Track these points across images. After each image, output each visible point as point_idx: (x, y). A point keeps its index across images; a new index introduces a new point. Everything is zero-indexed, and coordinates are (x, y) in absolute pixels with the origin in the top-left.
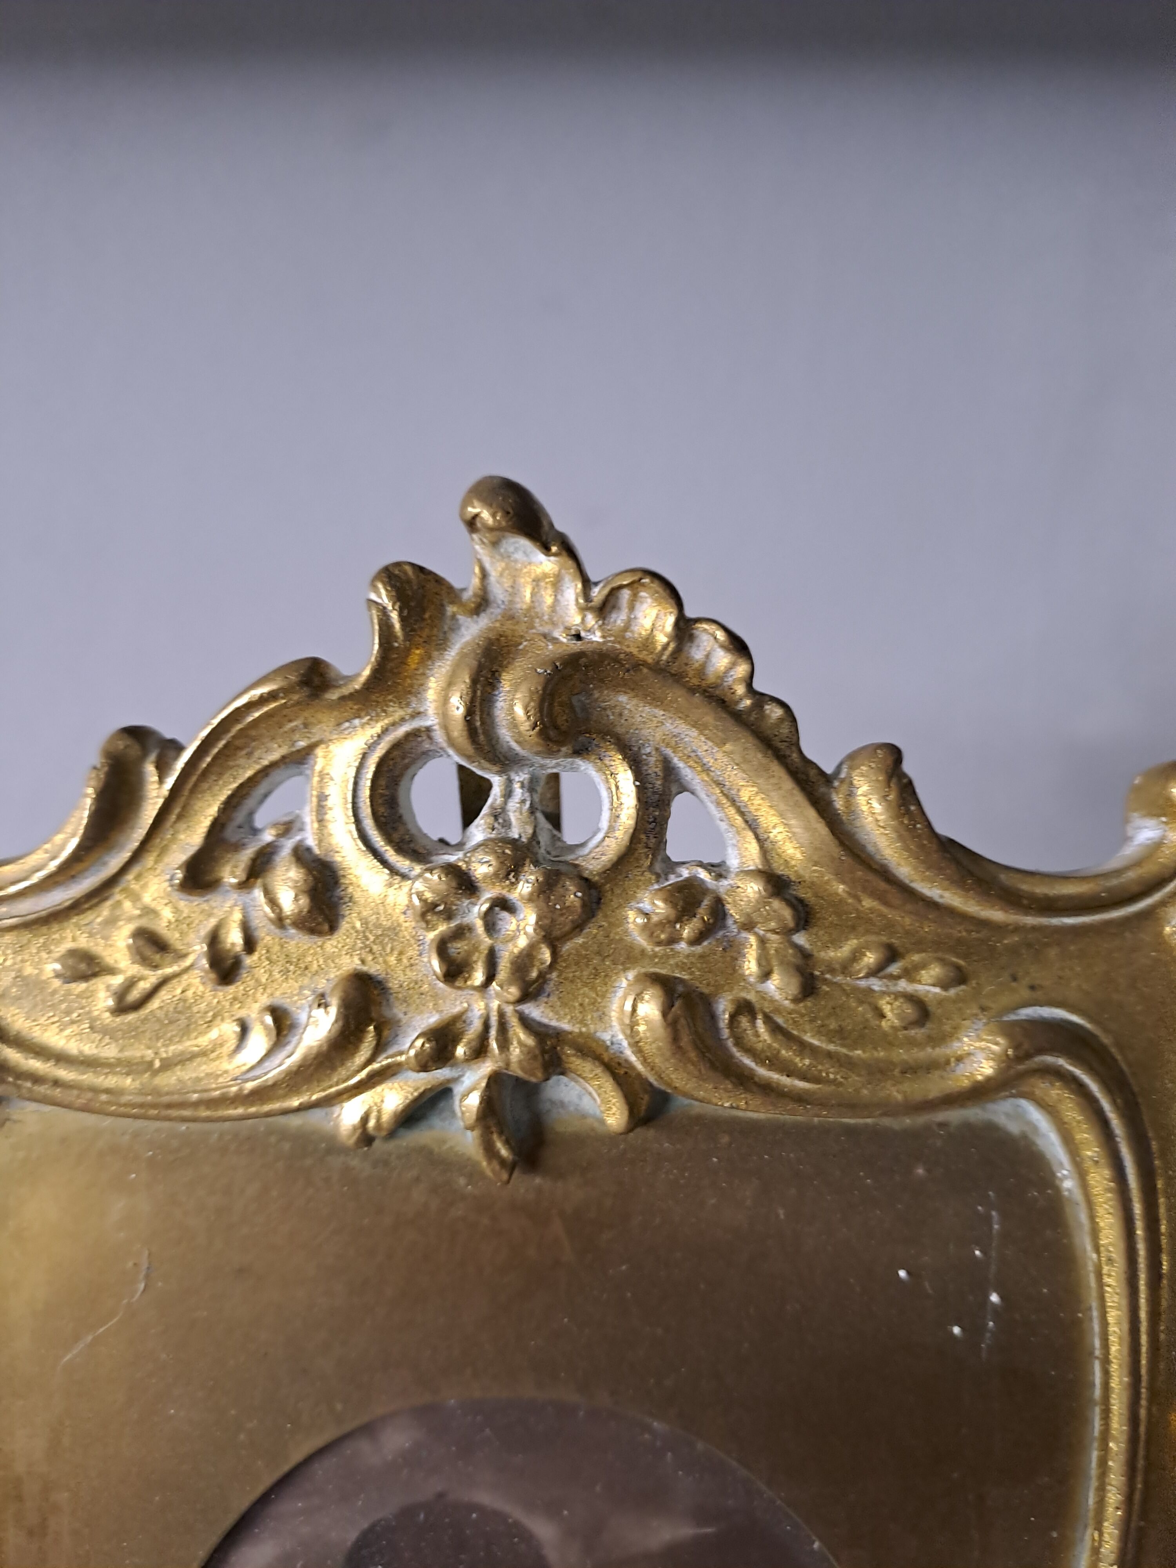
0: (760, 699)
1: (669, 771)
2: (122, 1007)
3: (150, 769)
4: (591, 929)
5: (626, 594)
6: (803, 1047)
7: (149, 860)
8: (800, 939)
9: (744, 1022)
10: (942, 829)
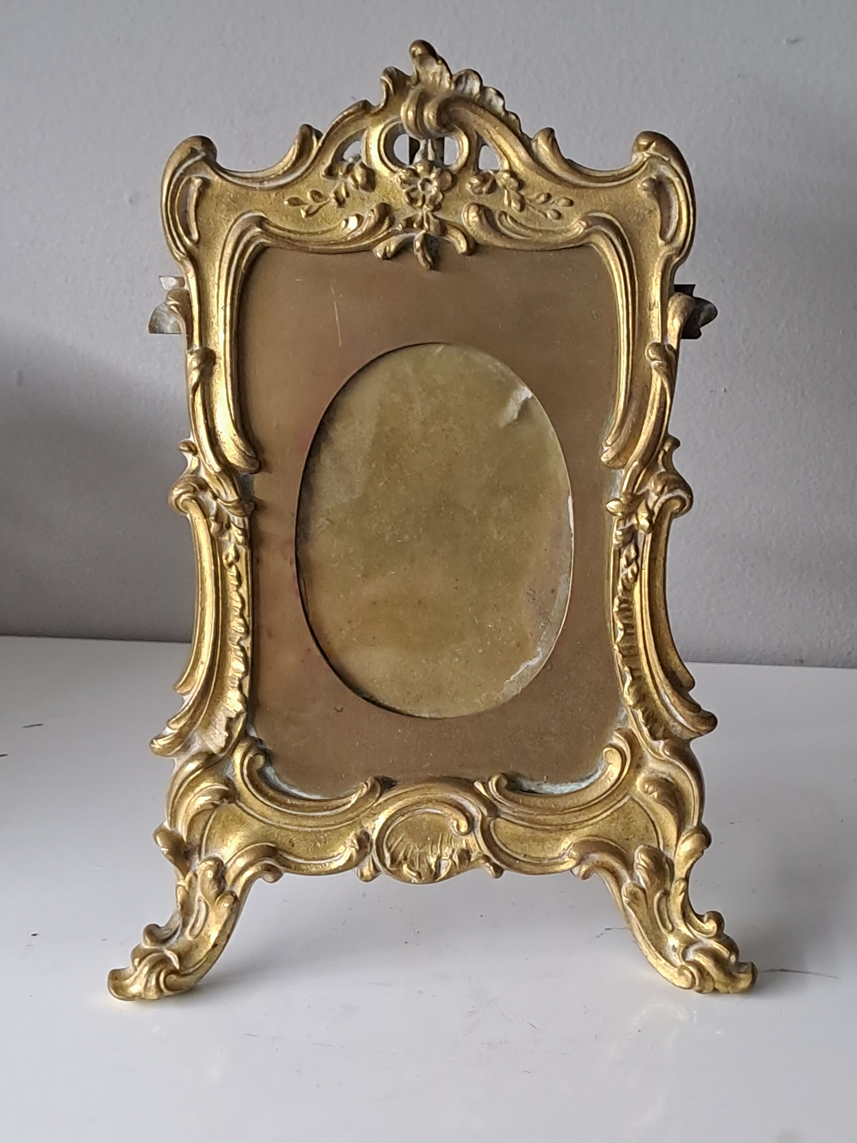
0: (507, 113)
1: (479, 137)
2: (308, 214)
3: (314, 139)
10: (566, 157)
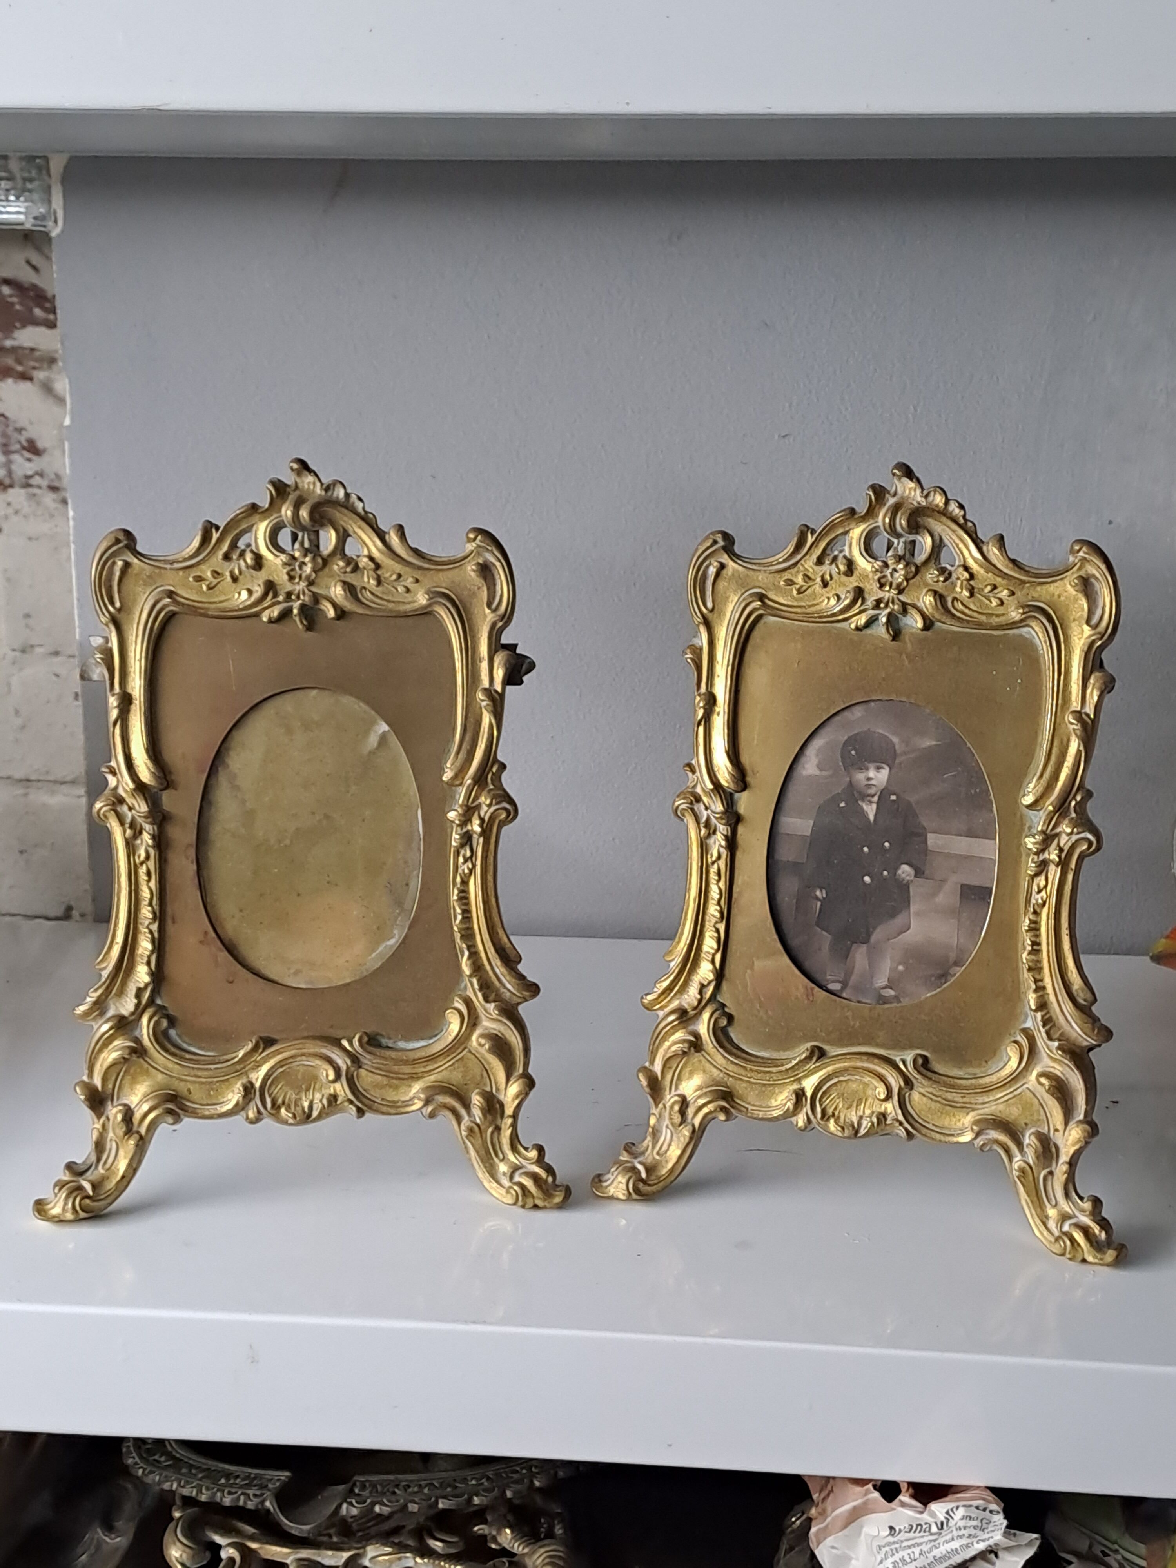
4: (918, 577)
5: (932, 493)
6: (970, 609)
7: (807, 557)
8: (972, 582)
9: (955, 602)
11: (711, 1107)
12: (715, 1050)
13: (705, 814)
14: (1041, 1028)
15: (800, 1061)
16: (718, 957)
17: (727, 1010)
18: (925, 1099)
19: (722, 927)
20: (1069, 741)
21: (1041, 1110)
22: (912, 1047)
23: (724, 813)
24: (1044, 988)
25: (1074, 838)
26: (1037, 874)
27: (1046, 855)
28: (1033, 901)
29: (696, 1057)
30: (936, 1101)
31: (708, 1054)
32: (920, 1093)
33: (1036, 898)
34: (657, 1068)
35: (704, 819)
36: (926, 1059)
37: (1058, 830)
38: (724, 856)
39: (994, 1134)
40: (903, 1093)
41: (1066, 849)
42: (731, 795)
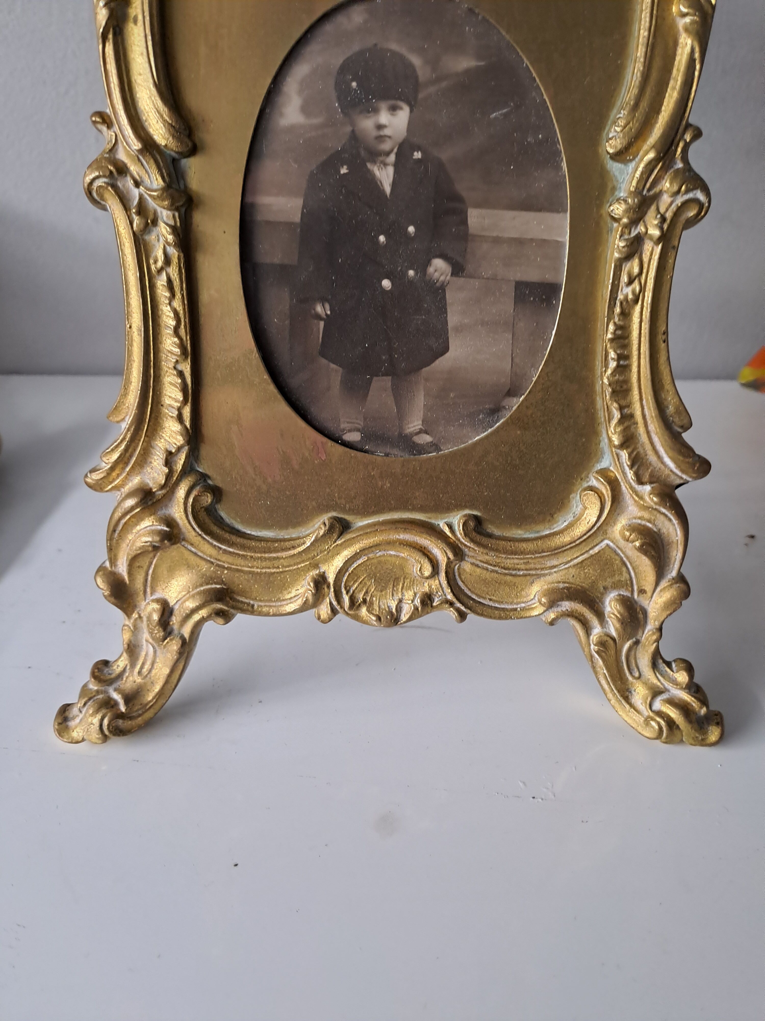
11: (203, 613)
12: (199, 538)
13: (135, 193)
14: (627, 469)
15: (316, 541)
16: (187, 412)
17: (210, 482)
18: (478, 570)
19: (186, 368)
20: (676, 43)
21: (624, 569)
22: (459, 507)
23: (164, 190)
24: (632, 416)
25: (680, 200)
26: (628, 257)
27: (641, 228)
28: (620, 297)
29: (175, 551)
30: (493, 571)
31: (192, 545)
32: (472, 564)
33: (626, 292)
34: (122, 568)
35: (136, 202)
36: (478, 520)
37: (657, 189)
38: (175, 261)
39: (566, 605)
40: (452, 566)
41: (669, 215)
42: (175, 161)
